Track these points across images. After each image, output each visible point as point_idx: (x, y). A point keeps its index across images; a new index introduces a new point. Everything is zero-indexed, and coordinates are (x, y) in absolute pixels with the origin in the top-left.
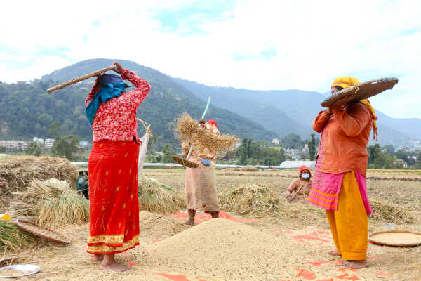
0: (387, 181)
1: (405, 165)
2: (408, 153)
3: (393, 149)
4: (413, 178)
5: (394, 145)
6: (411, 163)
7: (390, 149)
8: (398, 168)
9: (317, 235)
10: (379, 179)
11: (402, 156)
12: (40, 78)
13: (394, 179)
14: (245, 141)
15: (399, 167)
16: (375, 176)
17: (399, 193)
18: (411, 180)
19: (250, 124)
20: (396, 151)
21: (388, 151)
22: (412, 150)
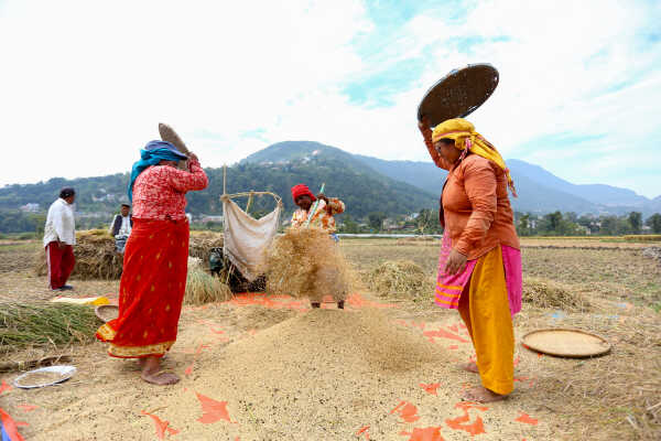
0: (566, 251)
1: (589, 232)
2: (592, 220)
3: (576, 216)
4: (596, 246)
5: (576, 211)
6: (594, 230)
7: (572, 217)
8: (580, 235)
9: (456, 330)
10: (557, 248)
11: (586, 222)
12: (238, 162)
13: (574, 247)
14: (422, 211)
15: (582, 234)
16: (554, 245)
17: (577, 265)
18: (593, 249)
19: (426, 195)
20: (579, 217)
21: (571, 218)
22: (595, 216)
